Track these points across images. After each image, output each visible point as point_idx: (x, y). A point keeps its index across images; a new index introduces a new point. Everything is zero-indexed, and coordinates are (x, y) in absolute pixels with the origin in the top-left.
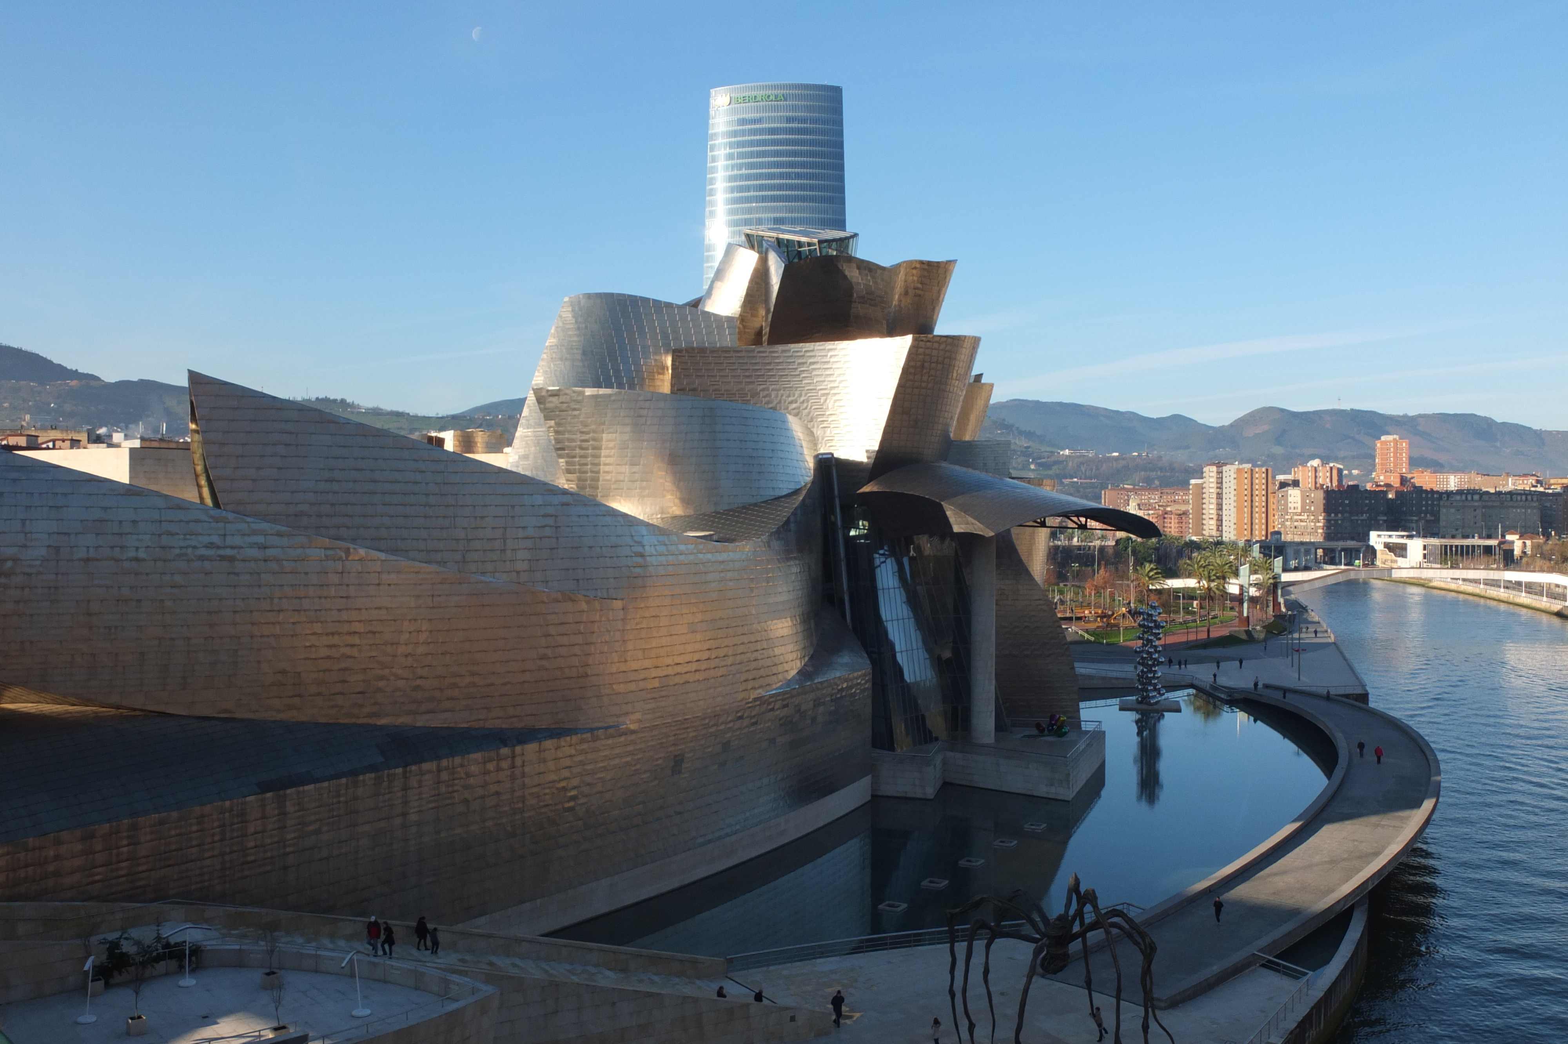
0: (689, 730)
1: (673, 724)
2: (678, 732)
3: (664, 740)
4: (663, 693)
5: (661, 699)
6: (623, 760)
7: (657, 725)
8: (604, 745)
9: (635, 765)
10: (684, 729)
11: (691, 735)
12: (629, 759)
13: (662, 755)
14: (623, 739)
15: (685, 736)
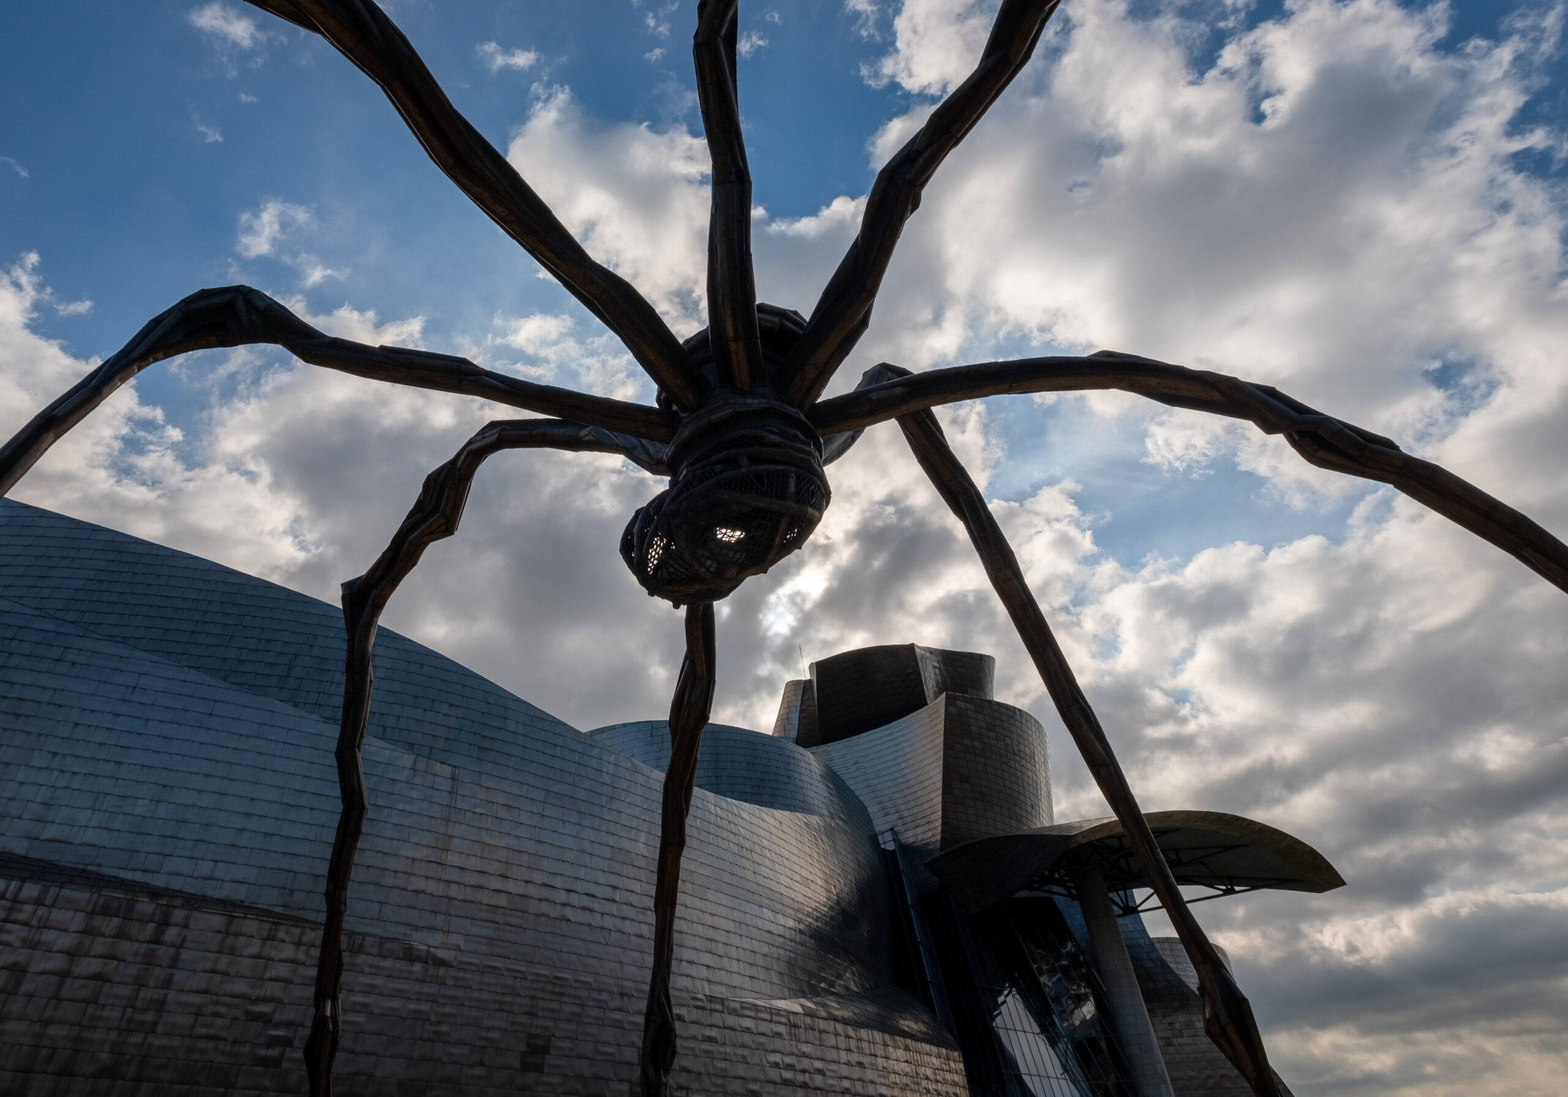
0: (565, 999)
1: (530, 977)
2: (541, 995)
3: (508, 999)
4: (514, 921)
5: (507, 928)
6: (412, 1006)
7: (495, 968)
8: (371, 966)
9: (439, 1023)
10: (554, 993)
11: (568, 1008)
12: (424, 1007)
13: (503, 1025)
14: (417, 967)
15: (555, 1005)
